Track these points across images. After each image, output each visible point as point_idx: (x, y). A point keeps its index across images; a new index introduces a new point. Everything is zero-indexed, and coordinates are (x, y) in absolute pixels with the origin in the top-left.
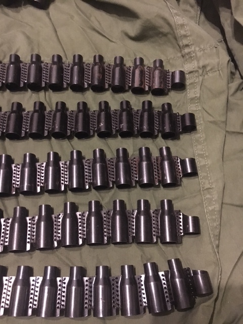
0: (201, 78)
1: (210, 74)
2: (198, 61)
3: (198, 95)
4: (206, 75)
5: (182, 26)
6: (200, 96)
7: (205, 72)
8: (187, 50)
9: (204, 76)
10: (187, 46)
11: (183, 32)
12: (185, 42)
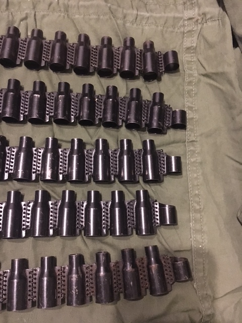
0: (200, 26)
1: (209, 24)
2: (199, 8)
3: (194, 45)
4: (205, 24)
6: (196, 47)
7: (204, 20)
9: (203, 24)
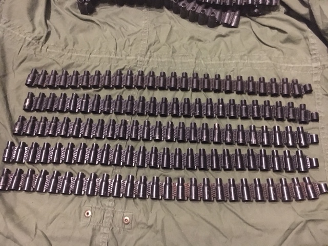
2: (321, 62)
3: (319, 80)
4: (324, 70)
5: (313, 44)
7: (324, 68)
8: (314, 57)
10: (315, 54)
11: (313, 47)
12: (314, 52)
